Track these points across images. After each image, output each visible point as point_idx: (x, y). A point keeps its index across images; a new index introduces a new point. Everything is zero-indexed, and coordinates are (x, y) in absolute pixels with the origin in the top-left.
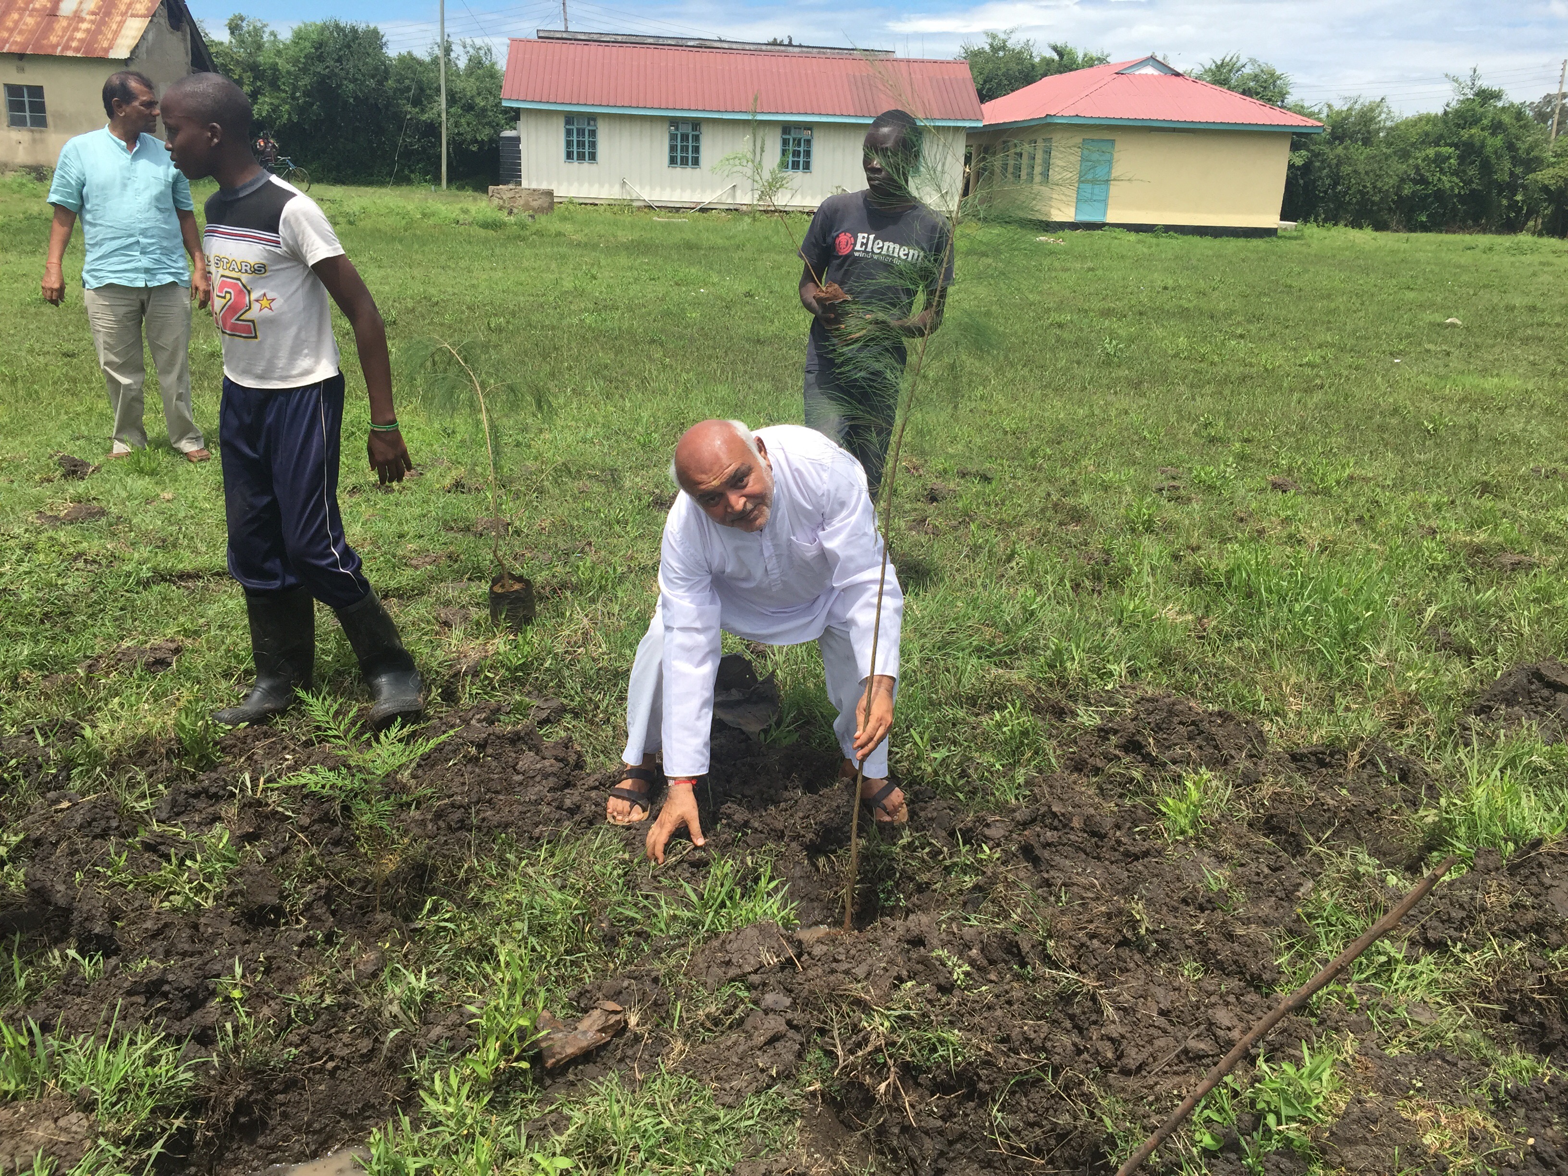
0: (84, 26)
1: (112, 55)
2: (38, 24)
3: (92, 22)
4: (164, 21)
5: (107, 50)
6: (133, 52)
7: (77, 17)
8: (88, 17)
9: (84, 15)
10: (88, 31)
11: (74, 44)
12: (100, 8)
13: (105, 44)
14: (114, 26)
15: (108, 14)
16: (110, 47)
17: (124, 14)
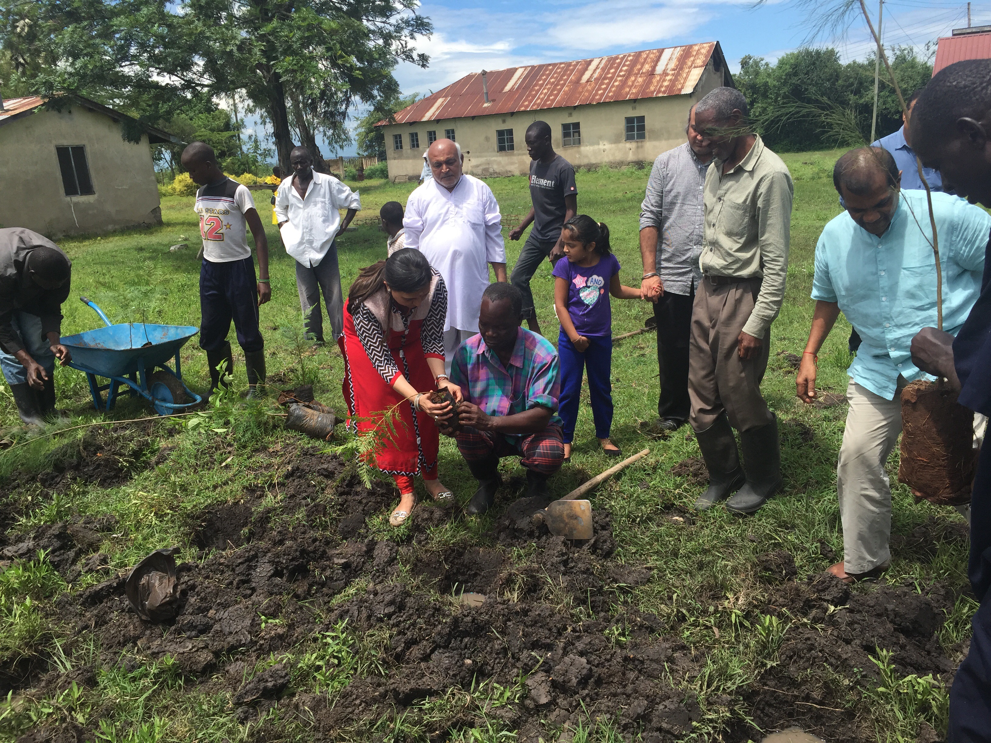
0: (668, 78)
1: (683, 92)
2: (644, 81)
3: (673, 75)
4: (711, 67)
5: (680, 90)
6: (694, 89)
7: (665, 74)
8: (671, 72)
9: (668, 71)
10: (670, 80)
11: (663, 89)
12: (677, 66)
13: (680, 87)
14: (685, 75)
15: (681, 69)
16: (682, 88)
17: (690, 67)
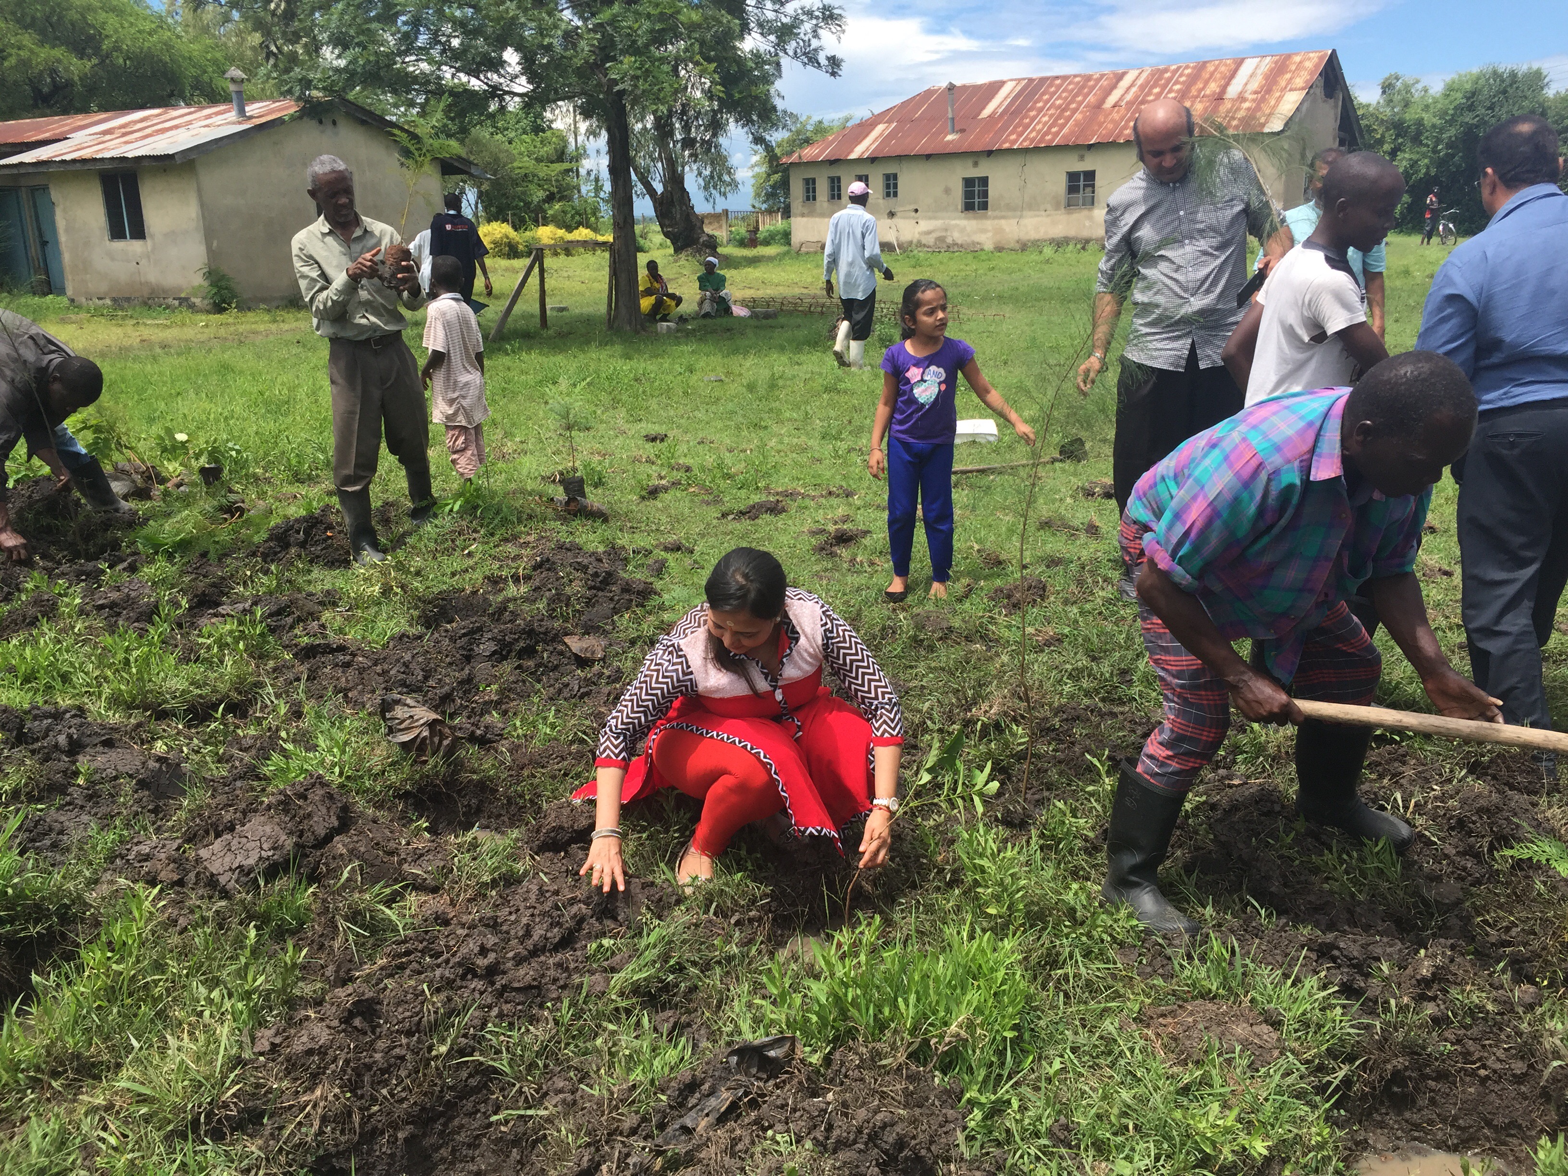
0: (1246, 105)
1: (1266, 130)
2: (1206, 109)
3: (1254, 100)
4: (1319, 92)
5: (1263, 125)
6: (1286, 125)
7: (1241, 98)
8: (1251, 97)
9: (1247, 95)
10: (1248, 109)
11: (1235, 123)
12: (1262, 87)
13: (1262, 120)
14: (1273, 102)
15: (1269, 91)
16: (1266, 122)
17: (1283, 90)
